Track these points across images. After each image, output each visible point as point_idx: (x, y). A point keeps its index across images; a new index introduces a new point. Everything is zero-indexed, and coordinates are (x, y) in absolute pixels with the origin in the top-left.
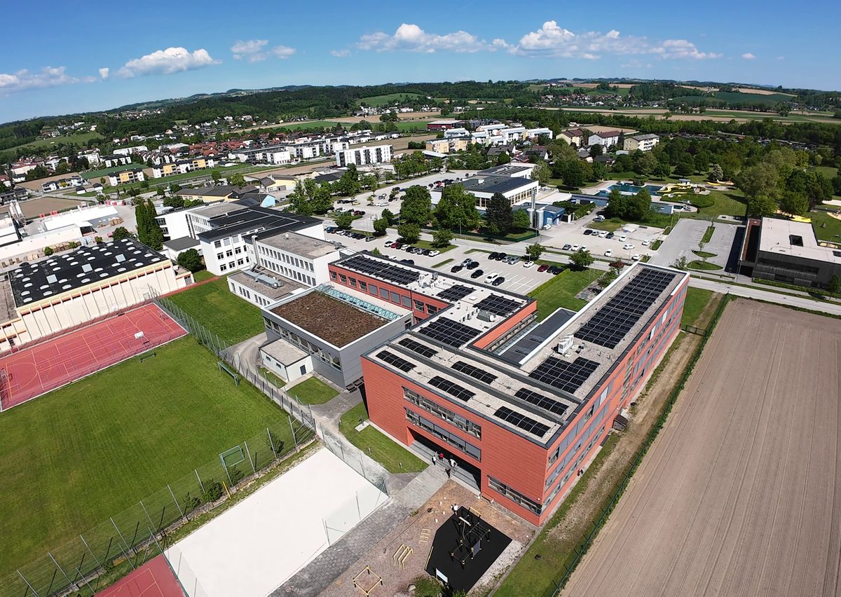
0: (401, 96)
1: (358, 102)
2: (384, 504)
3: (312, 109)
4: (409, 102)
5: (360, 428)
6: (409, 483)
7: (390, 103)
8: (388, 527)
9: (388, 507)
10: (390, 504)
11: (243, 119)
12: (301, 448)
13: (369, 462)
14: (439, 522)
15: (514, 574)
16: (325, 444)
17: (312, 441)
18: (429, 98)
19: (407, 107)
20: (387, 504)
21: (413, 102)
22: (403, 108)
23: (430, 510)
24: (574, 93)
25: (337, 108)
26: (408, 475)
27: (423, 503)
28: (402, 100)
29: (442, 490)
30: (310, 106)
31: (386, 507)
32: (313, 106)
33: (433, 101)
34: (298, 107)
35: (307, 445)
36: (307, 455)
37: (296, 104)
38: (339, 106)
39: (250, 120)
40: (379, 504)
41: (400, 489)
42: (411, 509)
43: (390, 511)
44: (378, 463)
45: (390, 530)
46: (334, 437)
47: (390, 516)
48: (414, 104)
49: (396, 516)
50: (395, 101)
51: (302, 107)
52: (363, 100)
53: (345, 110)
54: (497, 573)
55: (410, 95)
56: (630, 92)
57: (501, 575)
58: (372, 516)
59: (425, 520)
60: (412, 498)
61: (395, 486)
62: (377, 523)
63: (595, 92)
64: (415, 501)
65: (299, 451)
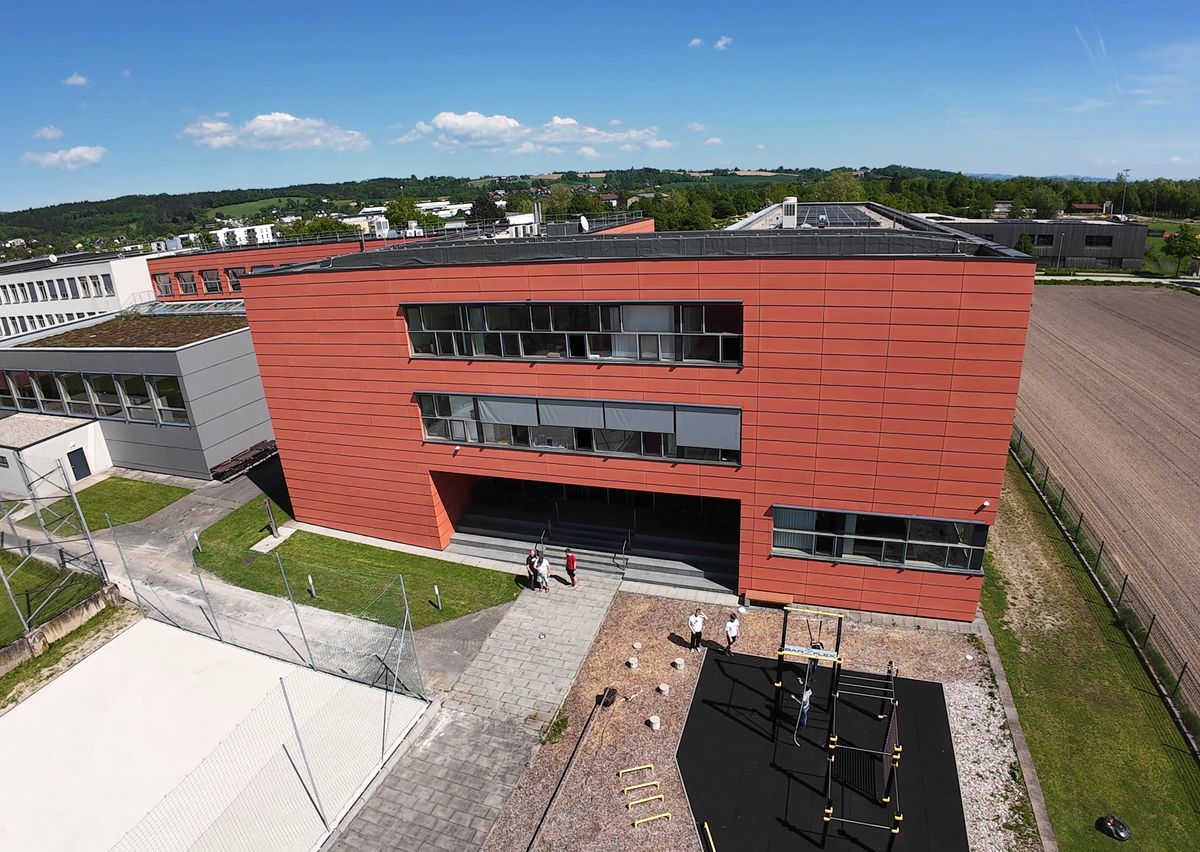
0: (280, 201)
1: (211, 214)
2: (419, 730)
3: (133, 226)
4: (293, 207)
5: (266, 545)
6: (488, 642)
7: (263, 210)
8: (467, 818)
9: (439, 740)
10: (439, 728)
11: (8, 245)
12: (51, 638)
13: (322, 622)
14: (667, 727)
15: (1056, 783)
16: (143, 610)
17: (94, 610)
18: (325, 201)
19: (291, 215)
20: (429, 729)
21: (300, 208)
22: (285, 216)
23: (606, 699)
24: (533, 186)
25: (175, 221)
26: (476, 619)
27: (567, 684)
28: (283, 205)
29: (610, 627)
30: (129, 222)
31: (427, 743)
32: (134, 221)
33: (332, 204)
34: (107, 223)
35: (75, 623)
36: (72, 656)
37: (104, 219)
38: (179, 218)
39: (22, 245)
40: (395, 739)
41: (462, 668)
42: (534, 718)
43: (449, 752)
44: (351, 617)
45: (481, 828)
46: (176, 586)
47: (458, 773)
48: (303, 211)
49: (484, 763)
50: (271, 208)
51: (114, 223)
52: (218, 210)
53: (189, 224)
54: (1003, 809)
55: (295, 199)
56: (605, 182)
57: (1022, 808)
58: (377, 795)
59: (609, 738)
60: (521, 682)
61: (439, 665)
62: (409, 816)
63: (560, 184)
64: (537, 688)
65: (39, 648)
